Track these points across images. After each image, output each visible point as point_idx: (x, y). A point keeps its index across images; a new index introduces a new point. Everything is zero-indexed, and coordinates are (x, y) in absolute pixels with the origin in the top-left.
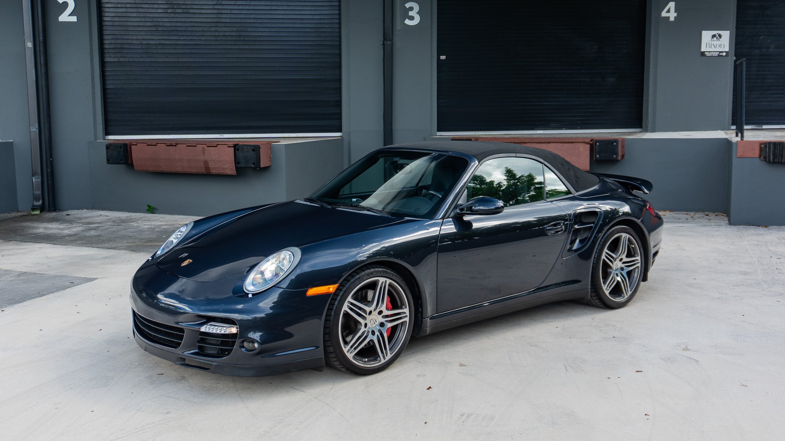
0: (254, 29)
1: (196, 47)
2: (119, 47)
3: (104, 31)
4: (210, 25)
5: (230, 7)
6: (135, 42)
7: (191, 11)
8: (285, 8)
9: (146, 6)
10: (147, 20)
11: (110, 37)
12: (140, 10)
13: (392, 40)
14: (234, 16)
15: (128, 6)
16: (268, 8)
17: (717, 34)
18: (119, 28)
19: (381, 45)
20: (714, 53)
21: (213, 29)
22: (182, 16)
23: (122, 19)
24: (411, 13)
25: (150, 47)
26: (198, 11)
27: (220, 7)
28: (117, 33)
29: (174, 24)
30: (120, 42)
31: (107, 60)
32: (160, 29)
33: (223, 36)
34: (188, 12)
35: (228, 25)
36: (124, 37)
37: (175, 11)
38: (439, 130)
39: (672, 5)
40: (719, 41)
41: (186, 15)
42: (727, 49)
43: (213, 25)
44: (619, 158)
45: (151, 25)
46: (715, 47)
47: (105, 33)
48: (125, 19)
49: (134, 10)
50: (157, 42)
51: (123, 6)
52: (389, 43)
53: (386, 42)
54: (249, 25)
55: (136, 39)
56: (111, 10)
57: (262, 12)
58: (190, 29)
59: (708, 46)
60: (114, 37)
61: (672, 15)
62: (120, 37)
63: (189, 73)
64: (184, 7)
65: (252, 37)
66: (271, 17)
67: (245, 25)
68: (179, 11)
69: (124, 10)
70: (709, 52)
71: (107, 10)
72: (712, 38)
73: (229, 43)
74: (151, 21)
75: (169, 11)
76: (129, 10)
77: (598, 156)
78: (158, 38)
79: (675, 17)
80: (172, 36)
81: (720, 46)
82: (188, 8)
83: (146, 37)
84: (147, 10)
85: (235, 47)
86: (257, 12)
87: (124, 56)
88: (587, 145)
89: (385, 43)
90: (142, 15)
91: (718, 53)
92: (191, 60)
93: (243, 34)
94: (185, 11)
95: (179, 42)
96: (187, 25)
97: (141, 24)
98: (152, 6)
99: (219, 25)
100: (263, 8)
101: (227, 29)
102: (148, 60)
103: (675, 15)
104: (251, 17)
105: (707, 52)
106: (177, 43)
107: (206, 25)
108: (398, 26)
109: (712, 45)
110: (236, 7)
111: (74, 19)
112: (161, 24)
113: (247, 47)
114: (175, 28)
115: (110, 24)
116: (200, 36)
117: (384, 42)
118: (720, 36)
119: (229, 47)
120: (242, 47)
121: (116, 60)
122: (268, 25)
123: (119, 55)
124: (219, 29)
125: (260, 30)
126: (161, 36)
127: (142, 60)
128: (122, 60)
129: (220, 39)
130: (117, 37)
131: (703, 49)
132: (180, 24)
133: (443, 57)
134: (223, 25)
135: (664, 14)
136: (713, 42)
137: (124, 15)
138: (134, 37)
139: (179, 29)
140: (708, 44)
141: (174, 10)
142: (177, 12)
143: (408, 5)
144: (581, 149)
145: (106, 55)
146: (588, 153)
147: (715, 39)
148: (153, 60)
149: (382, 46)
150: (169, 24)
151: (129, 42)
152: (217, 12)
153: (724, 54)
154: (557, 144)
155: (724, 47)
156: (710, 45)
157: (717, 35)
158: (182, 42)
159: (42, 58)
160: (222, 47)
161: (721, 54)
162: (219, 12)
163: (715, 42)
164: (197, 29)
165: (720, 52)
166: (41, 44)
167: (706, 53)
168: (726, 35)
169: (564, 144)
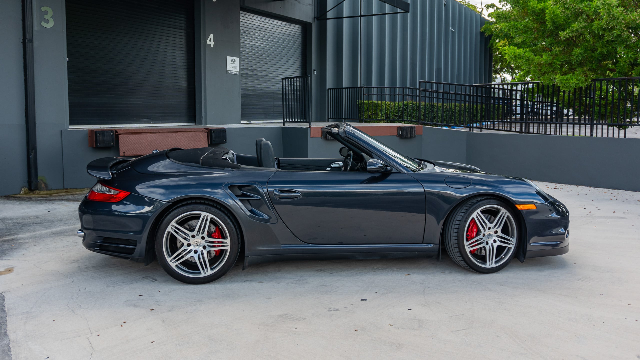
13: (32, 39)
19: (21, 43)
24: (46, 17)
38: (71, 124)
39: (211, 37)
40: (235, 64)
42: (238, 70)
52: (30, 41)
61: (212, 44)
72: (231, 62)
77: (213, 141)
81: (235, 68)
88: (203, 132)
89: (26, 41)
108: (36, 28)
131: (227, 68)
135: (208, 42)
140: (230, 66)
143: (43, 9)
144: (201, 136)
146: (206, 139)
147: (233, 62)
157: (234, 60)
163: (233, 65)
165: (235, 72)
167: (229, 72)
168: (237, 60)
169: (189, 133)
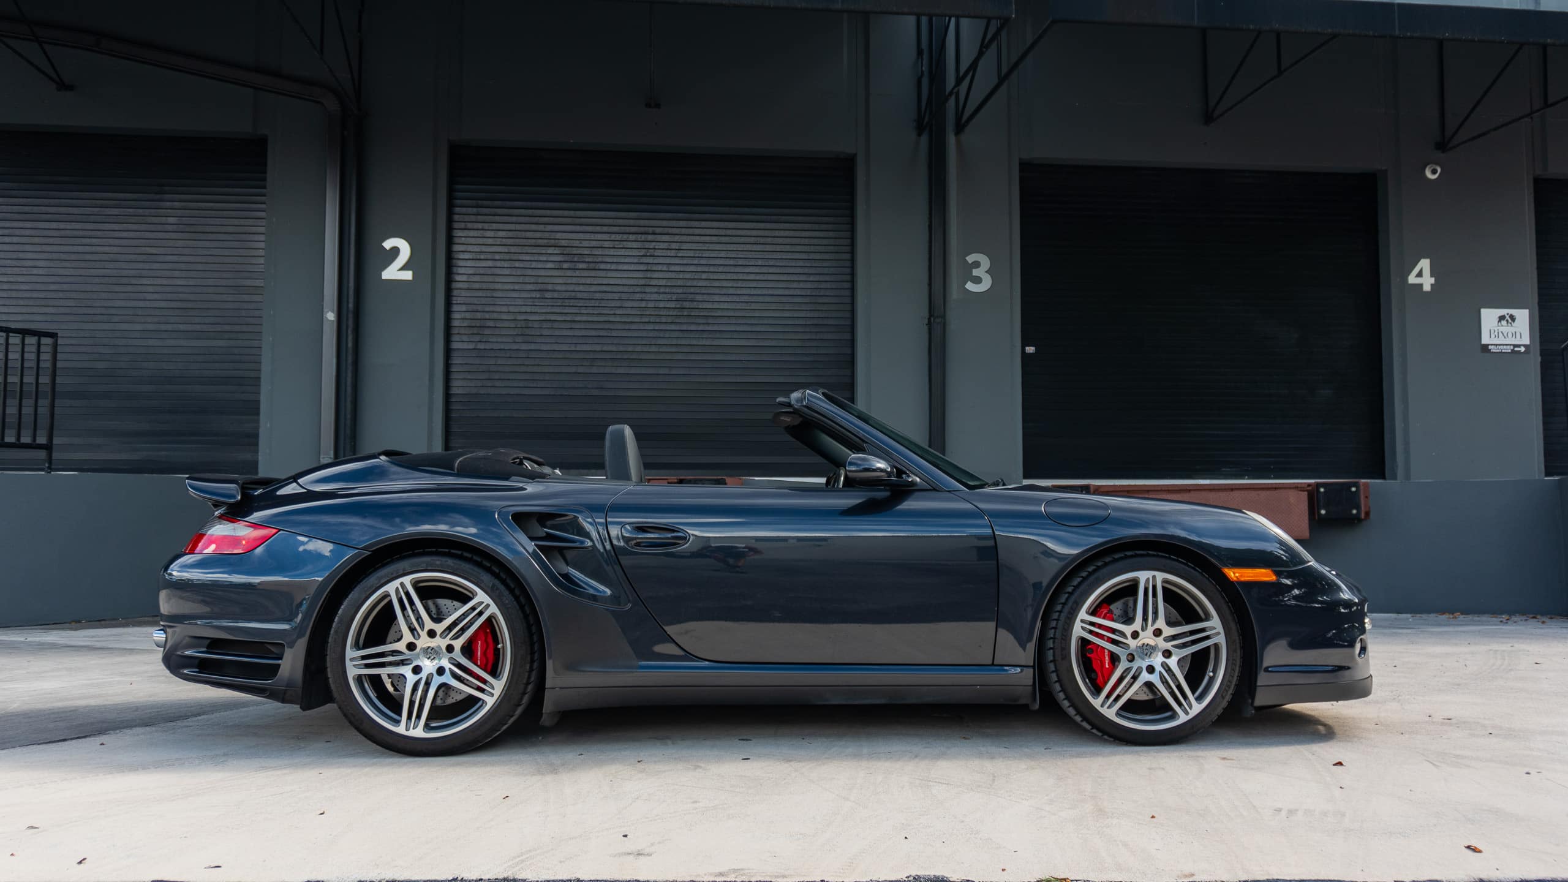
0: (706, 298)
1: (607, 326)
2: (478, 325)
3: (454, 298)
4: (631, 290)
5: (668, 261)
6: (504, 317)
7: (602, 266)
8: (760, 263)
9: (528, 258)
10: (527, 280)
11: (464, 308)
12: (517, 264)
13: (944, 317)
14: (673, 275)
15: (497, 257)
16: (732, 262)
17: (1508, 314)
18: (480, 294)
19: (925, 325)
20: (1505, 347)
21: (638, 296)
22: (586, 273)
23: (486, 279)
24: (976, 272)
25: (530, 325)
26: (613, 267)
27: (650, 260)
28: (475, 301)
29: (571, 288)
30: (479, 316)
31: (454, 345)
32: (548, 295)
33: (654, 309)
34: (597, 268)
35: (662, 290)
36: (487, 309)
37: (575, 266)
38: (1026, 477)
39: (1425, 264)
40: (1512, 326)
41: (593, 273)
42: (1526, 341)
43: (638, 289)
44: (1363, 516)
45: (534, 289)
46: (1505, 338)
47: (455, 302)
48: (491, 279)
49: (506, 264)
50: (542, 318)
51: (489, 256)
52: (938, 320)
53: (934, 319)
54: (698, 290)
55: (507, 311)
56: (469, 263)
57: (721, 269)
58: (598, 296)
59: (1493, 336)
60: (470, 308)
61: (1428, 282)
62: (480, 308)
63: (594, 370)
64: (590, 260)
65: (702, 310)
66: (735, 277)
67: (692, 290)
68: (581, 266)
69: (490, 263)
70: (1496, 345)
71: (461, 263)
72: (1499, 322)
73: (664, 320)
74: (534, 283)
75: (565, 266)
76: (498, 264)
77: (1323, 512)
78: (544, 311)
79: (1432, 285)
80: (567, 308)
81: (1514, 334)
82: (597, 261)
83: (523, 309)
84: (527, 265)
85: (673, 327)
86: (712, 269)
87: (484, 340)
88: (1302, 492)
89: (932, 321)
90: (519, 272)
91: (1512, 347)
92: (598, 348)
93: (687, 304)
94: (592, 266)
95: (578, 318)
96: (593, 288)
97: (517, 287)
98: (536, 258)
99: (648, 290)
100: (722, 262)
101: (661, 297)
102: (524, 347)
103: (1432, 280)
104: (703, 278)
105: (1492, 345)
106: (576, 319)
107: (626, 289)
108: (954, 294)
109: (1500, 334)
110: (677, 261)
111: (408, 275)
112: (550, 287)
113: (693, 328)
114: (573, 294)
115: (465, 285)
116: (614, 309)
117: (929, 319)
118: (1513, 318)
119: (663, 327)
120: (684, 327)
121: (471, 346)
122: (731, 291)
123: (477, 338)
124: (647, 297)
125: (717, 298)
126: (549, 307)
127: (515, 347)
128: (481, 346)
129: (648, 313)
130: (475, 308)
131: (1485, 340)
132: (581, 288)
133: (1030, 350)
134: (655, 290)
135: (1412, 279)
136: (1501, 329)
137: (489, 271)
138: (504, 309)
139: (579, 295)
140: (1492, 331)
141: (573, 264)
142: (577, 267)
143: (970, 259)
144: (1292, 500)
145: (455, 338)
146: (1304, 506)
147: (1504, 323)
148: (533, 347)
149: (926, 328)
150: (563, 288)
151: (495, 316)
152: (645, 269)
153: (1523, 349)
154: (1246, 492)
155: (1521, 337)
156: (1496, 333)
157: (1507, 317)
158: (584, 318)
159: (350, 338)
160: (651, 327)
161: (1516, 349)
162: (649, 268)
163: (1505, 328)
164: (610, 296)
165: (1515, 346)
166: (351, 316)
167: (1490, 347)
168: (1523, 316)
169: (1260, 492)
